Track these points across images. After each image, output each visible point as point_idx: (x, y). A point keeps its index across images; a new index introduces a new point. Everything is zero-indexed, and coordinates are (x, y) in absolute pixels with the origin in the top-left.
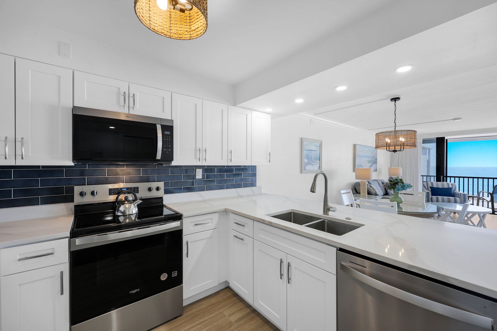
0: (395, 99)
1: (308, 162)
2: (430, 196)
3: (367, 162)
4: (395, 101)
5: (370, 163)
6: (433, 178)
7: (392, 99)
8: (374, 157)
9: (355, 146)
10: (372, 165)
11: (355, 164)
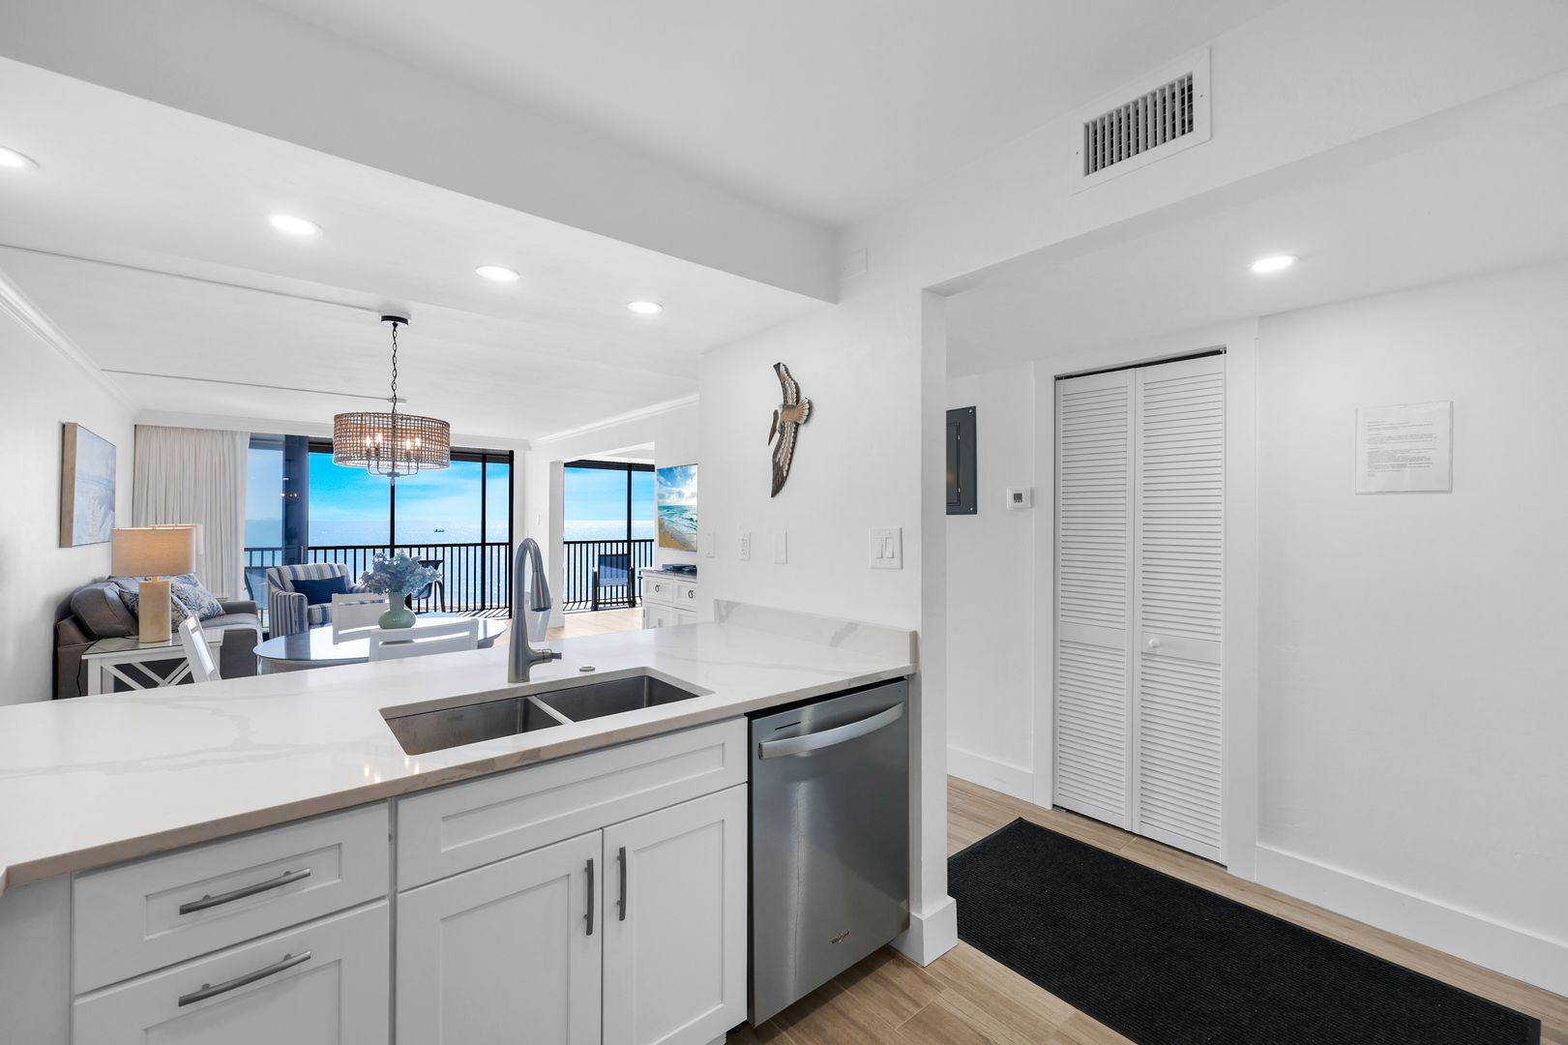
0: (397, 320)
2: (306, 607)
3: (96, 501)
4: (395, 325)
5: (103, 509)
6: (279, 555)
7: (385, 318)
8: (110, 481)
9: (66, 431)
10: (105, 516)
11: (71, 511)
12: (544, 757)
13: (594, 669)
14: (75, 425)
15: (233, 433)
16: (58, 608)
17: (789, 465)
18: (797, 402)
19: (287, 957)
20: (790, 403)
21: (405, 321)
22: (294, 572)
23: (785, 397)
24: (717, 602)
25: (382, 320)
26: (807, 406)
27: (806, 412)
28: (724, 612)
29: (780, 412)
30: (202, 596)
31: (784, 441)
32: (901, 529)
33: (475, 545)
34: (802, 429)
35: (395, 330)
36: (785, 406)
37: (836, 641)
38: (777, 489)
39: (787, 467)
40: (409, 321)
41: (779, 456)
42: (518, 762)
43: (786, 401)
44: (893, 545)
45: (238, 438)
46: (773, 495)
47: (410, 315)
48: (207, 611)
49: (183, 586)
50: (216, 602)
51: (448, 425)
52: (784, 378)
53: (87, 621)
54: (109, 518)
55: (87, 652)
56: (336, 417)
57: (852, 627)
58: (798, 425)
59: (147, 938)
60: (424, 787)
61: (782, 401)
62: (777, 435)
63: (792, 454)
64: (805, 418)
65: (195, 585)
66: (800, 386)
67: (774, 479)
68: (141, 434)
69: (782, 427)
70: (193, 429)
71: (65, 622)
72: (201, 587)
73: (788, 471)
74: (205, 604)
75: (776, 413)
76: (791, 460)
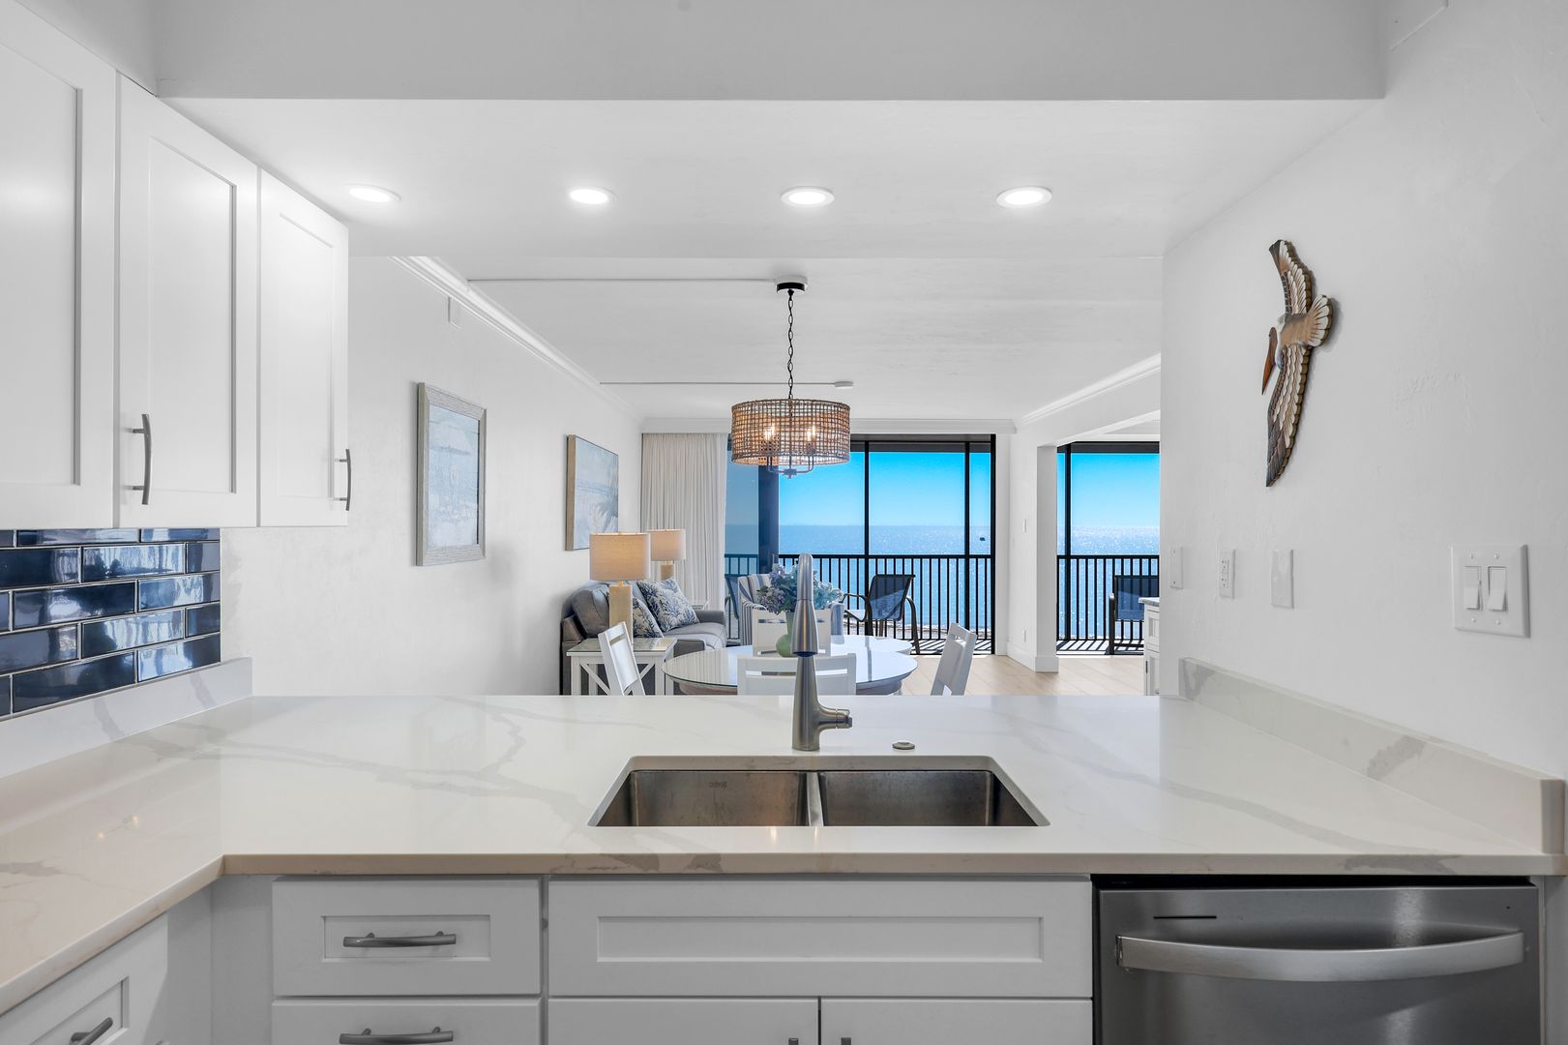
0: (791, 287)
1: (442, 509)
3: (599, 508)
4: (791, 293)
5: (605, 515)
6: (753, 562)
7: (781, 287)
8: (611, 489)
9: (569, 442)
10: (608, 522)
11: (573, 518)
12: (726, 868)
13: (913, 748)
14: (574, 437)
15: (714, 435)
16: (564, 606)
17: (1296, 425)
18: (1309, 305)
19: (437, 1030)
20: (1296, 311)
21: (800, 286)
22: (761, 581)
23: (1288, 302)
24: (1183, 663)
25: (778, 290)
26: (1326, 311)
27: (1324, 323)
28: (1193, 683)
29: (1278, 331)
30: (680, 603)
31: (1286, 382)
32: (1525, 550)
33: (957, 557)
34: (1321, 357)
35: (790, 299)
36: (1290, 318)
37: (1379, 768)
38: (1275, 475)
39: (1291, 430)
40: (806, 286)
41: (1277, 411)
42: (689, 867)
43: (1289, 309)
44: (1506, 583)
45: (718, 439)
46: (1270, 482)
47: (805, 278)
48: (683, 618)
49: (665, 591)
50: (691, 610)
51: (848, 408)
52: (1287, 267)
53: (581, 619)
54: (612, 523)
55: (572, 650)
56: (734, 408)
57: (1411, 746)
58: (1310, 351)
59: (324, 960)
60: (572, 872)
61: (1283, 312)
62: (1277, 371)
63: (1301, 405)
64: (1322, 334)
65: (675, 591)
66: (1316, 275)
67: (1271, 452)
68: (646, 442)
69: (1284, 356)
70: (683, 434)
71: (567, 619)
72: (680, 593)
73: (1294, 438)
74: (682, 611)
75: (1273, 332)
76: (1299, 416)
